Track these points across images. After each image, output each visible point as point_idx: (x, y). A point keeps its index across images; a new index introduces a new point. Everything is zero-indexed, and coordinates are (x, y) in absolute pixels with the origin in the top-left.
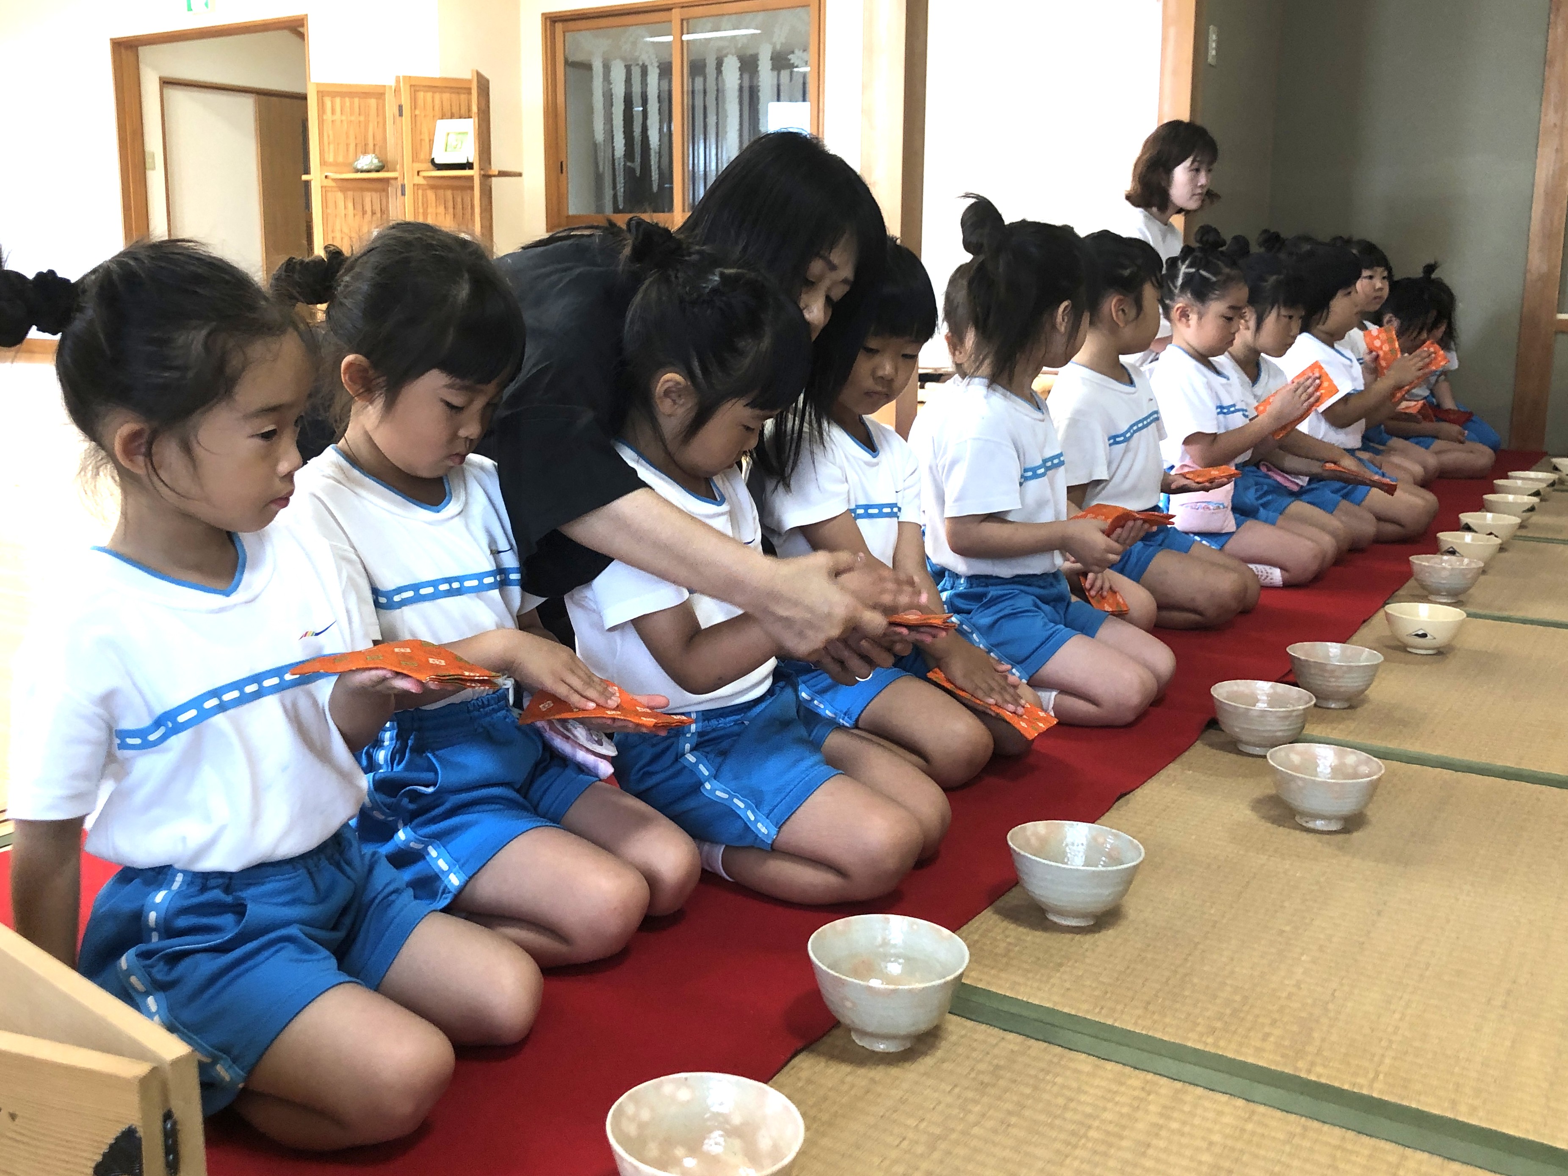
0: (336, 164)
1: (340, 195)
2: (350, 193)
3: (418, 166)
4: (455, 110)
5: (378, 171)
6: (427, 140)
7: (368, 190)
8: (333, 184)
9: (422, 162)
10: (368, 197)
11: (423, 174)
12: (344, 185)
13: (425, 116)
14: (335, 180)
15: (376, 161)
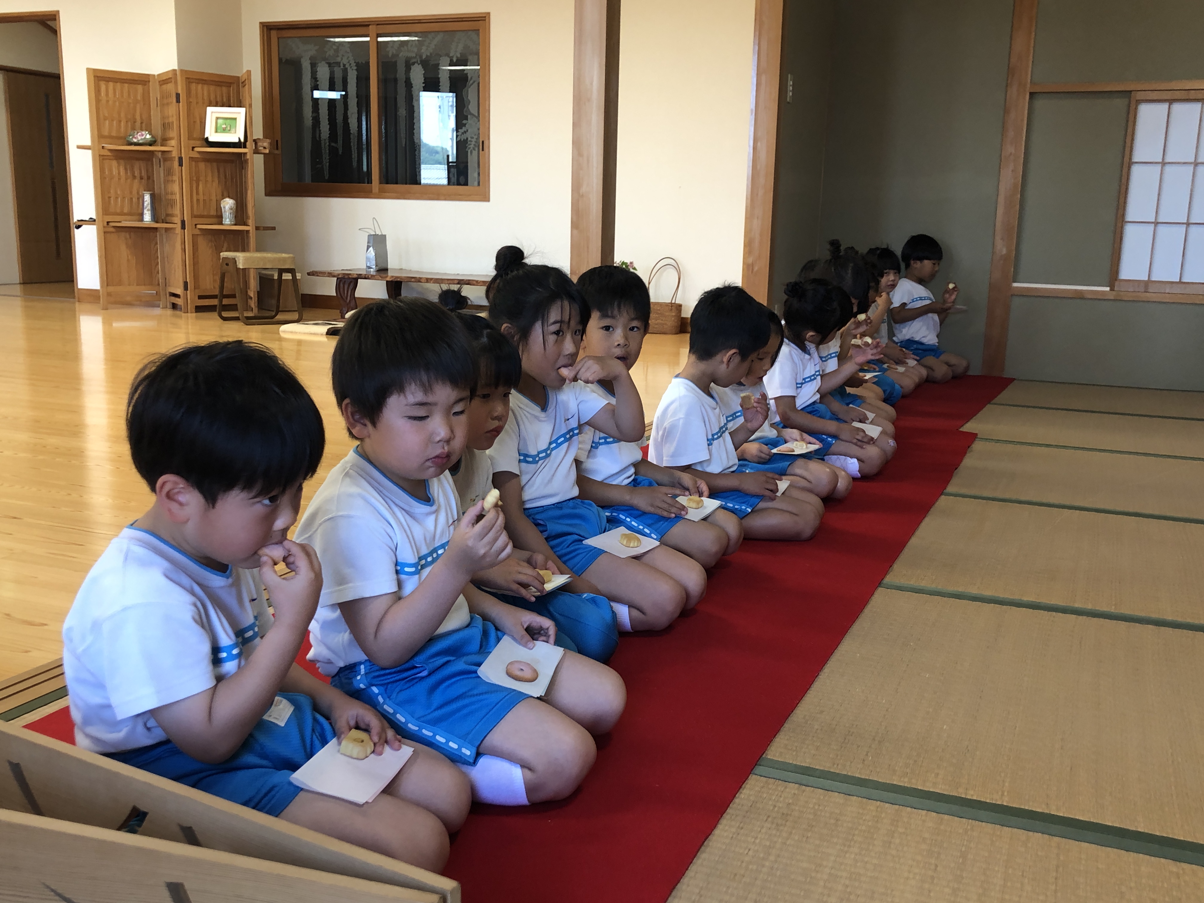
0: (110, 137)
1: (114, 163)
2: (122, 162)
3: (193, 143)
4: (219, 99)
5: (150, 145)
6: (198, 122)
7: (138, 159)
8: (109, 154)
9: (194, 139)
10: (137, 165)
11: (196, 149)
12: (118, 155)
13: (197, 103)
14: (111, 150)
15: (148, 136)
